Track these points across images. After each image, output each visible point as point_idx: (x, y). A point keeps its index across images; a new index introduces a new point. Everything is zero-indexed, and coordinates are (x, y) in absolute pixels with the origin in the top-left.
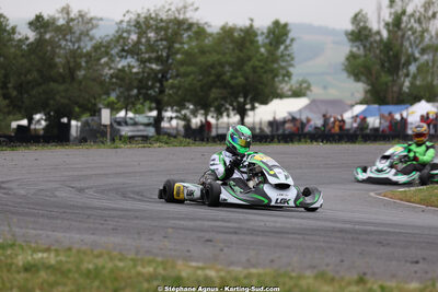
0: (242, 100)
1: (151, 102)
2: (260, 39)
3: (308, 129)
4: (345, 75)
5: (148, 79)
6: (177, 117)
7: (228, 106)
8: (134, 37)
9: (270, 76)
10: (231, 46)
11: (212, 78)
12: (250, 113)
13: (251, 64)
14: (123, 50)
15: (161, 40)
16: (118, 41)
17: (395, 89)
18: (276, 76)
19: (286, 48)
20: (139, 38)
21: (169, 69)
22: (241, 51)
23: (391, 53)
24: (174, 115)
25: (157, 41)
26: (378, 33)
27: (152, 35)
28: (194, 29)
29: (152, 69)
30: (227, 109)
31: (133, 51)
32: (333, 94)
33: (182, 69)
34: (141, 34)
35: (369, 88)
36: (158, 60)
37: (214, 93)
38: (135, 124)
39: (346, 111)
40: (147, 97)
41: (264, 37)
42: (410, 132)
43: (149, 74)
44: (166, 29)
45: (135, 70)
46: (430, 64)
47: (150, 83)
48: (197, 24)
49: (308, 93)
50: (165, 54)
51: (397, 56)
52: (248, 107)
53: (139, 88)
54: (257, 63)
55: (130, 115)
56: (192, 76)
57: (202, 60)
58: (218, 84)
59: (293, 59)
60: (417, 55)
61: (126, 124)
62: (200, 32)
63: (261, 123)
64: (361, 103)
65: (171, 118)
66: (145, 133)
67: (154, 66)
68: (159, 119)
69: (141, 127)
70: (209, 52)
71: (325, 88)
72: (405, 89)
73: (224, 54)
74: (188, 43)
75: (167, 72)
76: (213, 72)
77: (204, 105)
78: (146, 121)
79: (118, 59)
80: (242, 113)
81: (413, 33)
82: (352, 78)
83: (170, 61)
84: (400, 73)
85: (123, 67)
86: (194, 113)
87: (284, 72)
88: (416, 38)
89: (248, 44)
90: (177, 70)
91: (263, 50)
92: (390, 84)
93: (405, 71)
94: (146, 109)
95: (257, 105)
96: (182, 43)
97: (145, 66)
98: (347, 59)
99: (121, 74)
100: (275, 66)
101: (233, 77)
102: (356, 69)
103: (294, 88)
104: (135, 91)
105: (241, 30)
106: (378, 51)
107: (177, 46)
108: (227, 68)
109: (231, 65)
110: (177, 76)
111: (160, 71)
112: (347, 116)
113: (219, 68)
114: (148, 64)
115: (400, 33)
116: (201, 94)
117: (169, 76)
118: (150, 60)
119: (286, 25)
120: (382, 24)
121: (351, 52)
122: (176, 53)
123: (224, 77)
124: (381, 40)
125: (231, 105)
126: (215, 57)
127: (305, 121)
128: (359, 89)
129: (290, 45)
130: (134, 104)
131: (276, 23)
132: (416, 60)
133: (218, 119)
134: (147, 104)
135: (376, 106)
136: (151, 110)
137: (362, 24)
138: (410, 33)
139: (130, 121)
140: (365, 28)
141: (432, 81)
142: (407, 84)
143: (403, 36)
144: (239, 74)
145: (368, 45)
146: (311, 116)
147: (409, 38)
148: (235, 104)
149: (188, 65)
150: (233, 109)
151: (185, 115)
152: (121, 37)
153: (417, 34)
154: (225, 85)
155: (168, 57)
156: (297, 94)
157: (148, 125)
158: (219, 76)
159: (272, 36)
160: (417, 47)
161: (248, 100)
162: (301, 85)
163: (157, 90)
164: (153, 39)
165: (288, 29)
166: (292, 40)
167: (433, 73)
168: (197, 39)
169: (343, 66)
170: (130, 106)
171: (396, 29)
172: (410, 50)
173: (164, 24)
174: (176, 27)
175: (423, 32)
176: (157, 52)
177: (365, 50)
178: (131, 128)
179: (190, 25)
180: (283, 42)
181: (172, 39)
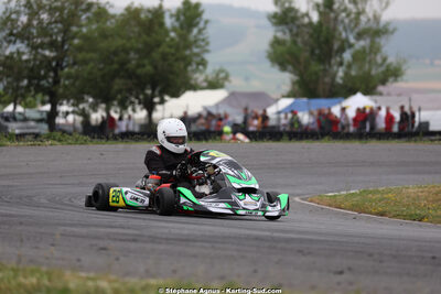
0: (149, 92)
1: (44, 94)
2: (169, 22)
4: (267, 64)
5: (39, 67)
6: (73, 112)
7: (133, 99)
8: (24, 19)
9: (182, 65)
10: (136, 29)
11: (115, 66)
12: (159, 107)
13: (161, 50)
14: (11, 34)
15: (56, 22)
16: (5, 23)
17: (327, 80)
18: (189, 64)
19: (200, 31)
20: (30, 20)
21: (65, 56)
22: (148, 35)
23: (322, 39)
24: (71, 109)
25: (50, 23)
26: (307, 15)
27: (44, 16)
28: (94, 9)
29: (44, 56)
30: (132, 103)
31: (24, 35)
32: (255, 86)
33: (80, 56)
34: (33, 14)
35: (296, 78)
36: (52, 45)
37: (118, 83)
38: (25, 119)
39: (269, 105)
40: (39, 89)
41: (174, 19)
43: (41, 62)
44: (61, 9)
45: (25, 57)
46: (368, 50)
47: (42, 72)
48: (98, 4)
49: (226, 83)
50: (59, 39)
51: (328, 42)
52: (156, 100)
53: (30, 79)
54: (168, 50)
55: (20, 109)
56: (91, 64)
57: (103, 45)
58: (122, 73)
59: (207, 44)
60: (352, 40)
61: (15, 119)
62: (102, 14)
64: (288, 96)
65: (67, 113)
66: (36, 131)
67: (47, 53)
68: (53, 114)
69: (32, 124)
70: (112, 36)
71: (247, 79)
72: (339, 80)
73: (129, 39)
74: (86, 25)
75: (62, 59)
76: (116, 59)
77: (105, 98)
78: (38, 116)
79: (5, 44)
80: (150, 107)
81: (348, 15)
82: (277, 67)
83: (66, 47)
84: (333, 61)
85: (12, 54)
86: (94, 107)
87: (198, 59)
88: (351, 21)
89: (156, 28)
90: (75, 58)
91: (172, 34)
92: (321, 74)
93: (338, 59)
94: (38, 102)
95: (167, 98)
96: (82, 26)
97: (37, 53)
98: (272, 45)
99: (9, 61)
100: (188, 52)
101: (139, 66)
102: (282, 57)
103: (210, 78)
104: (25, 82)
105: (149, 11)
106: (306, 37)
107: (74, 29)
108: (132, 55)
109: (138, 51)
110: (75, 63)
111: (54, 58)
112: (271, 111)
113: (123, 56)
114: (40, 50)
115: (332, 15)
116: (102, 84)
117: (64, 64)
118: (42, 46)
119: (197, 6)
120: (311, 4)
121: (275, 37)
122: (73, 38)
123: (129, 66)
124: (311, 23)
125: (137, 98)
126: (119, 42)
127: (222, 116)
128: (285, 79)
129: (204, 28)
130: (24, 97)
131: (186, 3)
132: (351, 46)
134: (39, 96)
135: (305, 100)
136: (43, 103)
137: (287, 5)
138: (344, 15)
139: (17, 116)
140: (291, 9)
141: (370, 70)
142: (341, 74)
143: (336, 19)
144: (146, 62)
145: (295, 30)
147: (342, 21)
148: (141, 97)
149: (87, 51)
150: (140, 103)
151: (84, 109)
152: (8, 18)
153: (353, 16)
154: (131, 75)
155: (63, 42)
156: (213, 85)
157: (39, 121)
158: (123, 64)
159: (182, 18)
160: (352, 31)
161: (157, 93)
162: (217, 75)
163: (50, 80)
164: (46, 22)
165: (201, 9)
166: (206, 22)
167: (370, 62)
168: (98, 22)
169: (266, 54)
170: (19, 99)
171: (327, 10)
172: (344, 35)
173: (59, 4)
174: (73, 7)
175: (359, 14)
176: (51, 36)
177: (292, 35)
178: (20, 124)
179: (90, 5)
180: (197, 25)
181: (68, 21)
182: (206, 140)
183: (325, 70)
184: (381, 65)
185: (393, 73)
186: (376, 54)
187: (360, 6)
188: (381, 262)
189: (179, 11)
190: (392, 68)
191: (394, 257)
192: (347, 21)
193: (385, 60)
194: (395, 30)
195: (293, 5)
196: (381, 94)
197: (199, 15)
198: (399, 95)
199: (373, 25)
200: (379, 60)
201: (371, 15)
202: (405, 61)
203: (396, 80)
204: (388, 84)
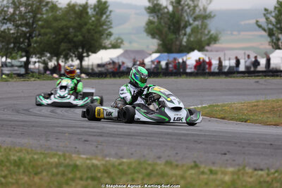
0: (80, 50)
1: (22, 52)
2: (90, 12)
3: (122, 69)
4: (145, 34)
5: (20, 37)
6: (39, 62)
7: (71, 54)
8: (11, 10)
9: (97, 35)
10: (74, 16)
11: (62, 36)
12: (86, 59)
13: (87, 27)
14: (4, 19)
15: (29, 12)
17: (178, 43)
18: (103, 35)
19: (107, 17)
20: (14, 11)
21: (34, 31)
22: (80, 19)
23: (175, 20)
24: (37, 60)
25: (26, 13)
26: (166, 7)
27: (23, 9)
28: (50, 5)
29: (23, 31)
30: (71, 56)
31: (11, 19)
32: (136, 46)
33: (43, 31)
34: (16, 8)
35: (161, 42)
36: (27, 25)
37: (63, 46)
38: (12, 66)
39: (146, 57)
40: (20, 49)
41: (92, 10)
42: (188, 71)
43: (21, 34)
44: (32, 5)
45: (12, 32)
47: (21, 40)
48: (52, 2)
49: (122, 45)
50: (31, 21)
51: (178, 22)
52: (85, 54)
53: (14, 43)
54: (90, 27)
55: (9, 60)
56: (49, 35)
57: (55, 24)
58: (66, 40)
59: (111, 24)
60: (191, 22)
61: (6, 66)
62: (54, 8)
63: (92, 65)
64: (156, 52)
65: (35, 62)
66: (18, 72)
67: (24, 29)
68: (28, 63)
69: (16, 68)
70: (60, 20)
71: (130, 43)
72: (184, 43)
73: (70, 21)
74: (46, 14)
75: (32, 33)
76: (62, 32)
77: (56, 54)
78: (19, 64)
79: (1, 25)
80: (81, 58)
81: (189, 8)
82: (150, 36)
83: (35, 26)
84: (181, 33)
85: (5, 30)
86: (50, 59)
87: (107, 32)
88: (190, 11)
89: (84, 15)
90: (39, 32)
91: (93, 19)
92: (174, 40)
93: (183, 32)
94: (19, 56)
95: (90, 53)
96: (42, 14)
97: (18, 29)
98: (147, 24)
99: (3, 34)
100: (101, 29)
101: (75, 36)
102: (153, 31)
103: (113, 42)
104: (12, 45)
105: (80, 6)
106: (166, 20)
107: (39, 16)
108: (71, 30)
109: (74, 28)
110: (39, 35)
111: (28, 32)
112: (147, 61)
113: (66, 30)
114: (20, 28)
115: (180, 7)
116: (55, 47)
117: (34, 35)
118: (21, 25)
119: (105, 3)
120: (169, 2)
121: (149, 19)
122: (39, 20)
123: (69, 36)
124: (168, 12)
125: (74, 54)
126: (64, 23)
127: (121, 63)
128: (154, 43)
129: (109, 15)
130: (11, 53)
131: (99, 2)
132: (190, 25)
133: (65, 63)
134: (20, 52)
135: (166, 54)
136: (22, 57)
137: (155, 2)
138: (186, 7)
139: (8, 64)
140: (158, 5)
141: (201, 38)
142: (185, 40)
143: (182, 10)
144: (79, 34)
145: (159, 15)
146: (125, 60)
147: (186, 11)
148: (76, 53)
149: (47, 28)
150: (75, 57)
151: (44, 60)
152: (2, 10)
153: (191, 8)
154: (70, 41)
155: (33, 23)
156: (115, 46)
157: (20, 67)
158: (66, 35)
159: (97, 9)
160: (191, 16)
161: (85, 51)
162: (117, 41)
163: (26, 44)
164: (23, 12)
165: (107, 5)
166: (111, 12)
167: (201, 33)
168: (52, 11)
169: (144, 29)
170: (9, 54)
171: (178, 5)
172: (186, 18)
173: (30, 2)
174: (38, 4)
175: (195, 7)
176: (26, 20)
177: (158, 19)
178: (9, 69)
179: (48, 3)
180: (105, 13)
181: (35, 12)
182: (120, 77)
183: (176, 38)
184: (207, 35)
185: (213, 39)
186: (205, 29)
187: (196, 3)
188: (243, 147)
189: (95, 6)
190: (213, 36)
191: (250, 144)
192: (188, 11)
193: (209, 32)
194: (215, 16)
195: (158, 2)
196: (207, 51)
197: (107, 8)
198: (217, 51)
199: (202, 12)
200: (206, 32)
201: (201, 8)
202: (220, 33)
203: (215, 43)
204: (211, 45)
